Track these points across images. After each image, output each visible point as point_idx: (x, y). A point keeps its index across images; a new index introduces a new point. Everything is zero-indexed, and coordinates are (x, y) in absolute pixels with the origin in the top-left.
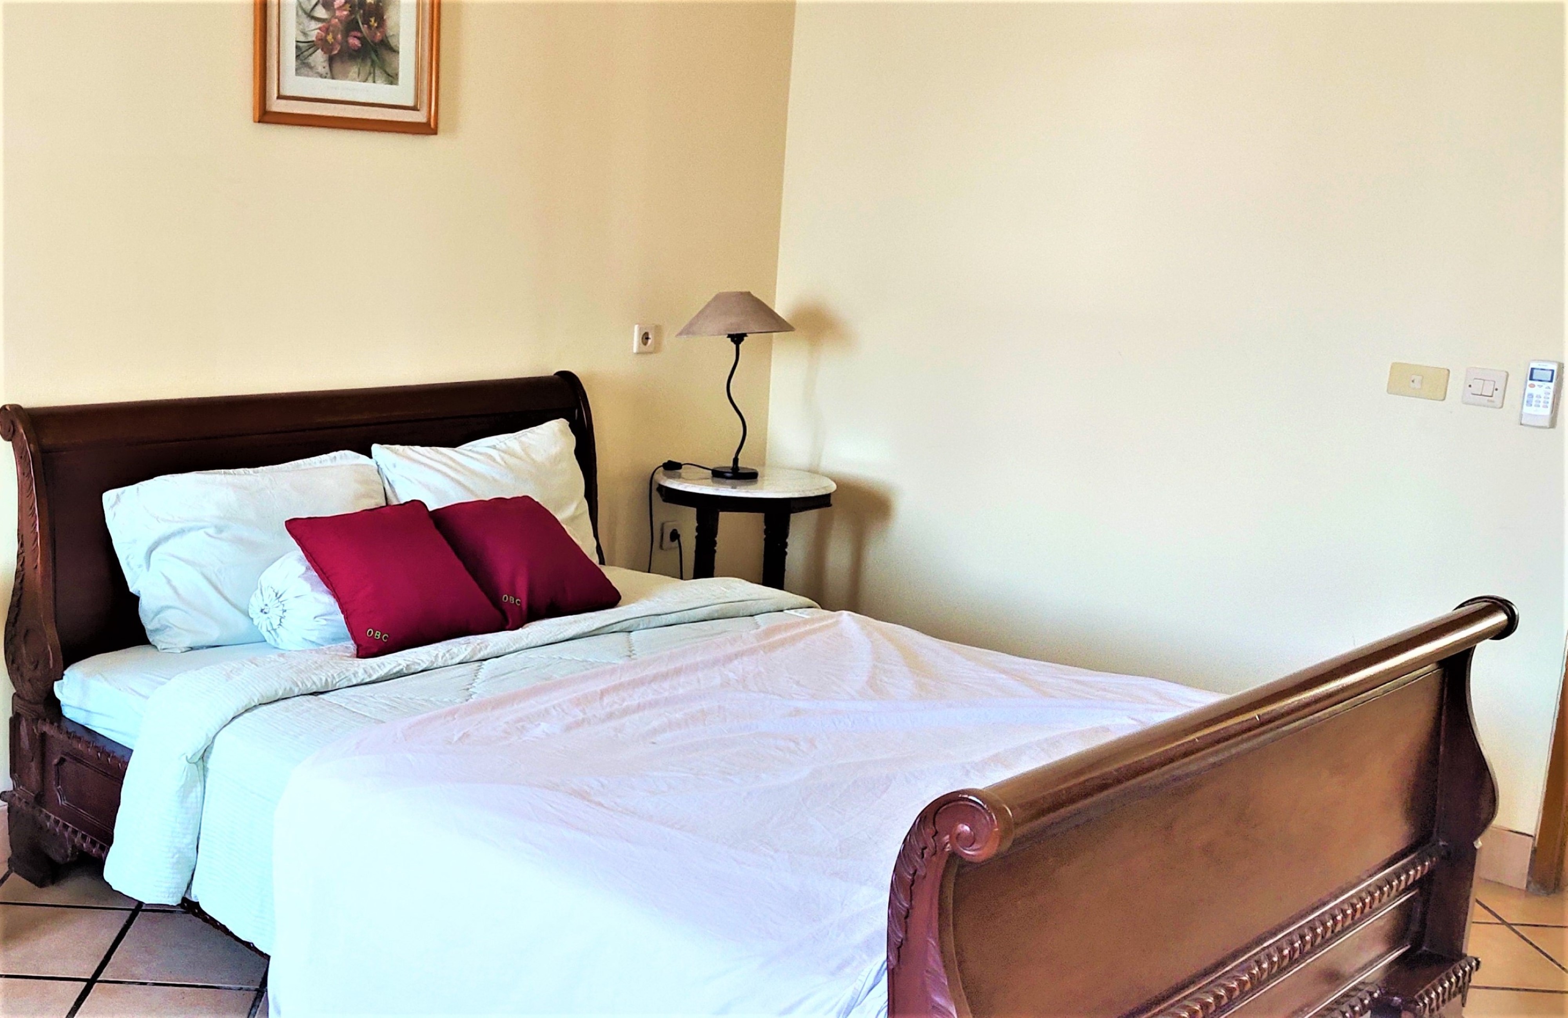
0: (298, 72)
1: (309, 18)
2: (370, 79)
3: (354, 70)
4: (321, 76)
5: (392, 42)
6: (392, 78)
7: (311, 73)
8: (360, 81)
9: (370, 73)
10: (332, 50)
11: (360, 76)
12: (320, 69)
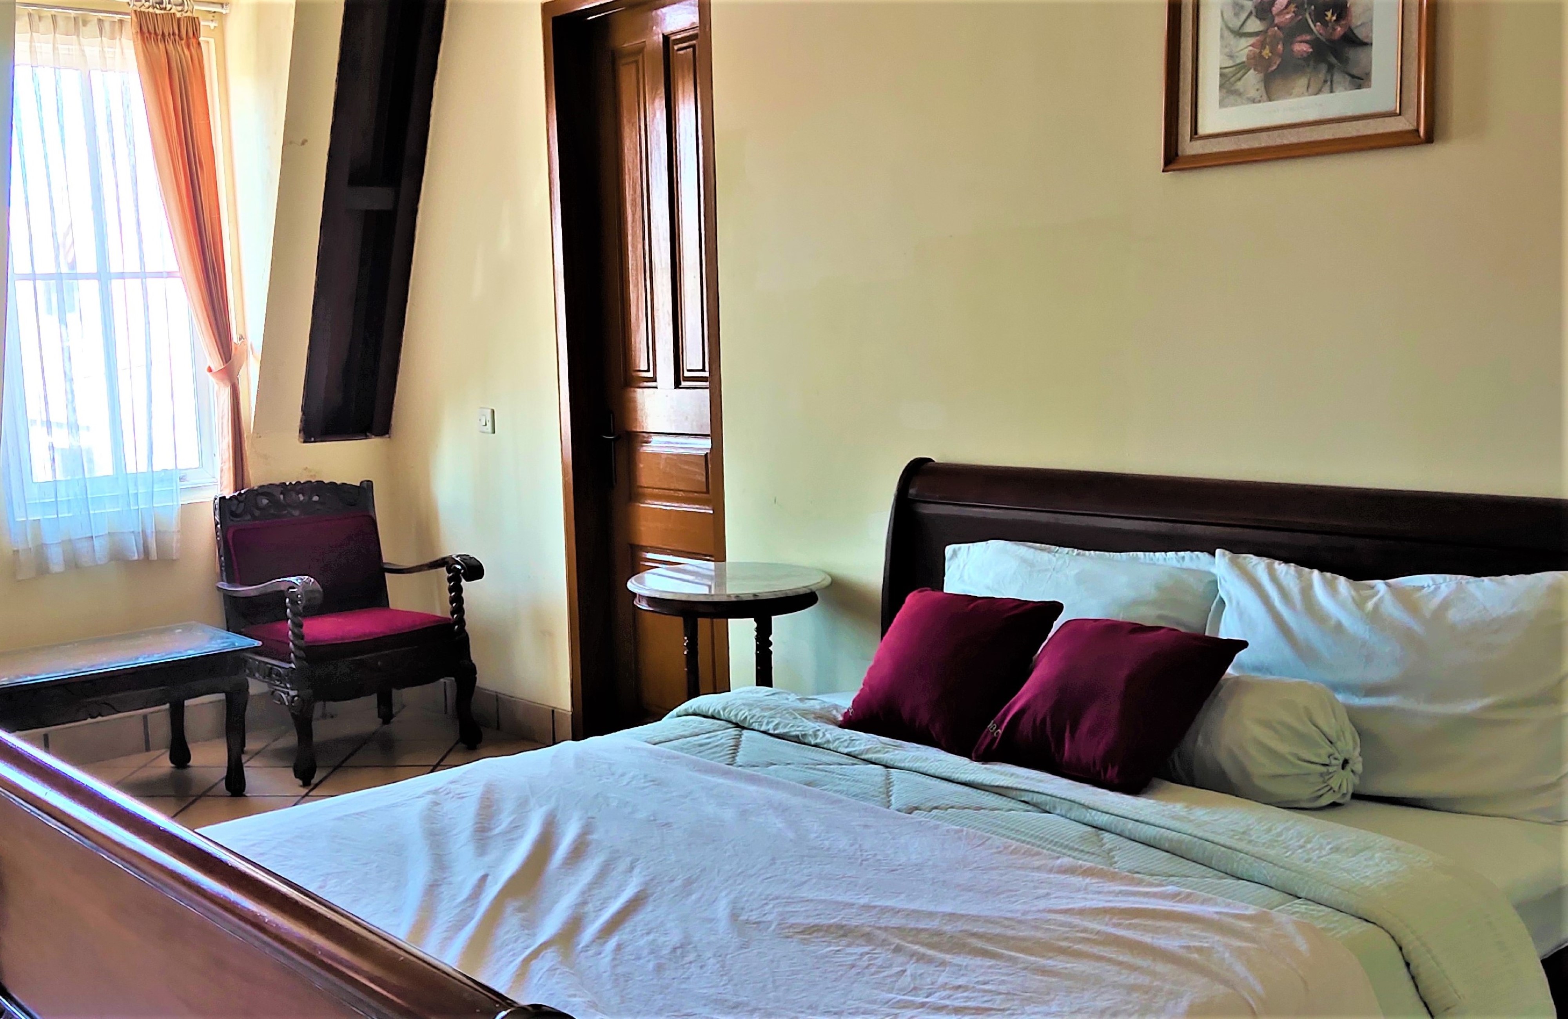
0: (1222, 104)
1: (1238, 37)
2: (1327, 87)
3: (1302, 82)
4: (1254, 101)
5: (1360, 34)
6: (1360, 80)
7: (1239, 100)
8: (1310, 95)
9: (1325, 81)
10: (1270, 66)
11: (1310, 90)
12: (1252, 93)
